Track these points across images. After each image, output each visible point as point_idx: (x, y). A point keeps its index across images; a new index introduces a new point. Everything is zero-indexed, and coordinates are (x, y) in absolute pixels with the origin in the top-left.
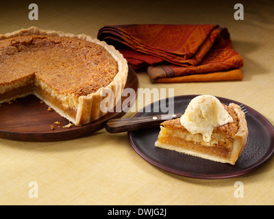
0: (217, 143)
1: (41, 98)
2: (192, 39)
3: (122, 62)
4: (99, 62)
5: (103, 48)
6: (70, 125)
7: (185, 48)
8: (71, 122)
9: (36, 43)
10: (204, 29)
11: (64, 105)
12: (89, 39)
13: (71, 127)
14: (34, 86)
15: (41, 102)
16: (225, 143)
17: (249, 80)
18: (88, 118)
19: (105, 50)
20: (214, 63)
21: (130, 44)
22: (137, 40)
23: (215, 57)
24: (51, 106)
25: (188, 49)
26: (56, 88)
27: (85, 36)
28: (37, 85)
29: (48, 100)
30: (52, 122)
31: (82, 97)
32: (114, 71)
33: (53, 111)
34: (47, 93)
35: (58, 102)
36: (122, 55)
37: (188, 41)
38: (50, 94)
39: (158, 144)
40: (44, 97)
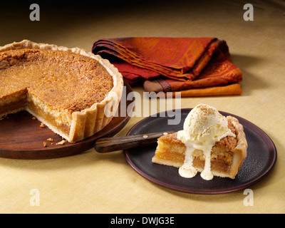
0: (216, 157)
1: (34, 114)
2: (189, 52)
3: (117, 76)
4: (93, 77)
5: (98, 62)
6: (63, 141)
7: (182, 61)
8: (64, 139)
9: (29, 57)
10: (202, 43)
11: (57, 121)
12: (83, 53)
13: (64, 144)
14: (27, 102)
15: (34, 118)
16: (225, 157)
17: (248, 95)
18: (82, 134)
19: (100, 65)
20: (212, 78)
21: (126, 58)
22: (133, 54)
23: (213, 71)
24: (44, 122)
25: (185, 63)
26: (49, 103)
27: (79, 49)
28: (29, 100)
29: (40, 116)
30: (45, 139)
31: (76, 113)
32: (109, 86)
33: (45, 127)
34: (39, 109)
35: (51, 118)
36: (116, 69)
37: (186, 55)
38: (43, 110)
39: (154, 160)
40: (37, 114)
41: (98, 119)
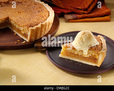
0: (91, 55)
1: (12, 29)
2: (86, 1)
3: (52, 11)
4: (40, 11)
6: (25, 42)
8: (25, 41)
9: (10, 3)
11: (22, 32)
12: (36, 1)
13: (25, 43)
14: (9, 23)
15: (12, 31)
16: (95, 55)
19: (44, 6)
20: (97, 13)
21: (56, 4)
24: (16, 33)
25: (84, 6)
26: (18, 24)
28: (9, 22)
29: (15, 30)
30: (16, 40)
31: (31, 28)
32: (47, 16)
33: (17, 35)
34: (14, 26)
35: (19, 31)
36: (51, 8)
37: (84, 3)
38: (16, 27)
39: (60, 56)
40: (13, 29)
41: (41, 31)
